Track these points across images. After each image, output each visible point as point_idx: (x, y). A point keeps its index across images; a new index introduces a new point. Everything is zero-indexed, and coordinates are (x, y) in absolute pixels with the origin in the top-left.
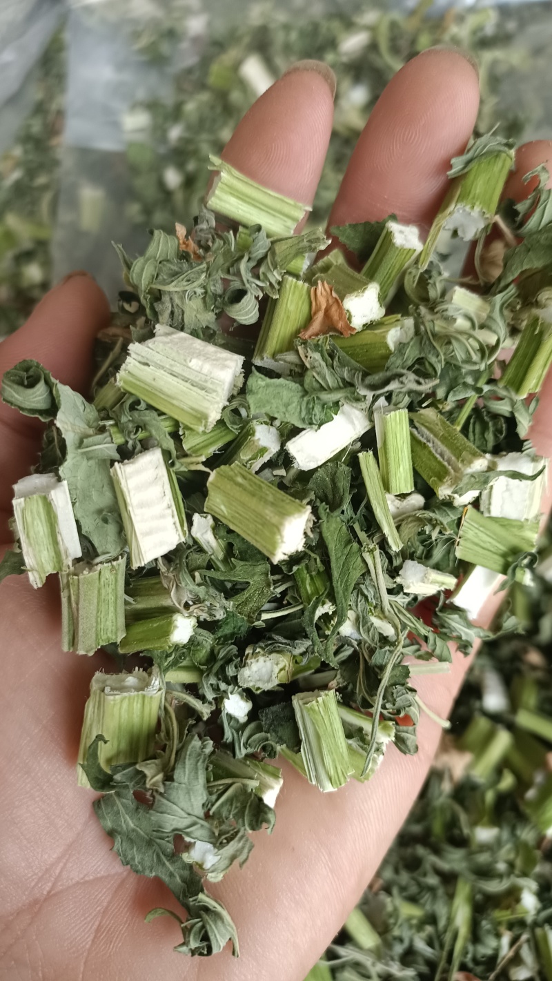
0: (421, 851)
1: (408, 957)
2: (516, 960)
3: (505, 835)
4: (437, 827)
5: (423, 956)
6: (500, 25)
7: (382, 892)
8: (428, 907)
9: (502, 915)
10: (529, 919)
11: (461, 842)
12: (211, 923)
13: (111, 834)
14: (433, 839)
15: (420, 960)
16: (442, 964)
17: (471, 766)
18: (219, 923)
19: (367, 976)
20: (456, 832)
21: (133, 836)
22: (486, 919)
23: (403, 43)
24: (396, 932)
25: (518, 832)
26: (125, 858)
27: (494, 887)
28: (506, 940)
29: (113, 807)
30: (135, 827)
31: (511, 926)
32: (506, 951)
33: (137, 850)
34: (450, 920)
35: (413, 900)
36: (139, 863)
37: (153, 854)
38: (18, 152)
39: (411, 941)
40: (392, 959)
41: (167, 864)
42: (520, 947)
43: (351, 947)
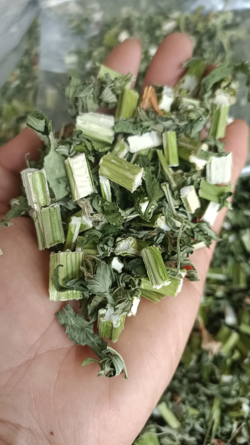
0: (198, 385)
1: (192, 432)
2: (240, 434)
3: (235, 379)
4: (205, 375)
5: (199, 432)
6: (234, 19)
7: (181, 403)
8: (201, 410)
9: (234, 414)
10: (246, 416)
11: (216, 381)
12: (114, 359)
13: (64, 326)
14: (203, 380)
15: (197, 433)
16: (207, 436)
17: (221, 348)
18: (118, 359)
19: (174, 440)
20: (214, 377)
21: (74, 327)
22: (227, 415)
23: (191, 26)
24: (187, 421)
25: (241, 377)
26: (71, 337)
27: (231, 401)
28: (235, 425)
29: (64, 315)
30: (75, 324)
31: (237, 419)
32: (235, 430)
33: (77, 333)
34: (211, 416)
35: (195, 407)
36: (78, 339)
37: (84, 334)
38: (18, 72)
39: (194, 425)
40: (185, 433)
41: (91, 338)
42: (241, 429)
43: (167, 427)
